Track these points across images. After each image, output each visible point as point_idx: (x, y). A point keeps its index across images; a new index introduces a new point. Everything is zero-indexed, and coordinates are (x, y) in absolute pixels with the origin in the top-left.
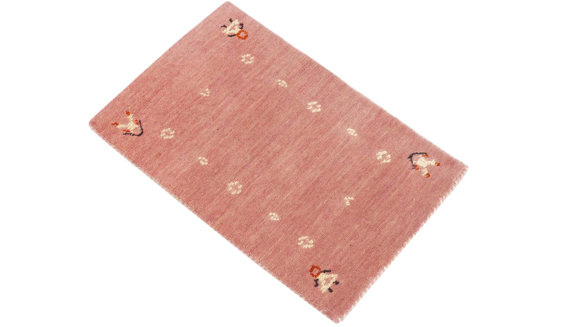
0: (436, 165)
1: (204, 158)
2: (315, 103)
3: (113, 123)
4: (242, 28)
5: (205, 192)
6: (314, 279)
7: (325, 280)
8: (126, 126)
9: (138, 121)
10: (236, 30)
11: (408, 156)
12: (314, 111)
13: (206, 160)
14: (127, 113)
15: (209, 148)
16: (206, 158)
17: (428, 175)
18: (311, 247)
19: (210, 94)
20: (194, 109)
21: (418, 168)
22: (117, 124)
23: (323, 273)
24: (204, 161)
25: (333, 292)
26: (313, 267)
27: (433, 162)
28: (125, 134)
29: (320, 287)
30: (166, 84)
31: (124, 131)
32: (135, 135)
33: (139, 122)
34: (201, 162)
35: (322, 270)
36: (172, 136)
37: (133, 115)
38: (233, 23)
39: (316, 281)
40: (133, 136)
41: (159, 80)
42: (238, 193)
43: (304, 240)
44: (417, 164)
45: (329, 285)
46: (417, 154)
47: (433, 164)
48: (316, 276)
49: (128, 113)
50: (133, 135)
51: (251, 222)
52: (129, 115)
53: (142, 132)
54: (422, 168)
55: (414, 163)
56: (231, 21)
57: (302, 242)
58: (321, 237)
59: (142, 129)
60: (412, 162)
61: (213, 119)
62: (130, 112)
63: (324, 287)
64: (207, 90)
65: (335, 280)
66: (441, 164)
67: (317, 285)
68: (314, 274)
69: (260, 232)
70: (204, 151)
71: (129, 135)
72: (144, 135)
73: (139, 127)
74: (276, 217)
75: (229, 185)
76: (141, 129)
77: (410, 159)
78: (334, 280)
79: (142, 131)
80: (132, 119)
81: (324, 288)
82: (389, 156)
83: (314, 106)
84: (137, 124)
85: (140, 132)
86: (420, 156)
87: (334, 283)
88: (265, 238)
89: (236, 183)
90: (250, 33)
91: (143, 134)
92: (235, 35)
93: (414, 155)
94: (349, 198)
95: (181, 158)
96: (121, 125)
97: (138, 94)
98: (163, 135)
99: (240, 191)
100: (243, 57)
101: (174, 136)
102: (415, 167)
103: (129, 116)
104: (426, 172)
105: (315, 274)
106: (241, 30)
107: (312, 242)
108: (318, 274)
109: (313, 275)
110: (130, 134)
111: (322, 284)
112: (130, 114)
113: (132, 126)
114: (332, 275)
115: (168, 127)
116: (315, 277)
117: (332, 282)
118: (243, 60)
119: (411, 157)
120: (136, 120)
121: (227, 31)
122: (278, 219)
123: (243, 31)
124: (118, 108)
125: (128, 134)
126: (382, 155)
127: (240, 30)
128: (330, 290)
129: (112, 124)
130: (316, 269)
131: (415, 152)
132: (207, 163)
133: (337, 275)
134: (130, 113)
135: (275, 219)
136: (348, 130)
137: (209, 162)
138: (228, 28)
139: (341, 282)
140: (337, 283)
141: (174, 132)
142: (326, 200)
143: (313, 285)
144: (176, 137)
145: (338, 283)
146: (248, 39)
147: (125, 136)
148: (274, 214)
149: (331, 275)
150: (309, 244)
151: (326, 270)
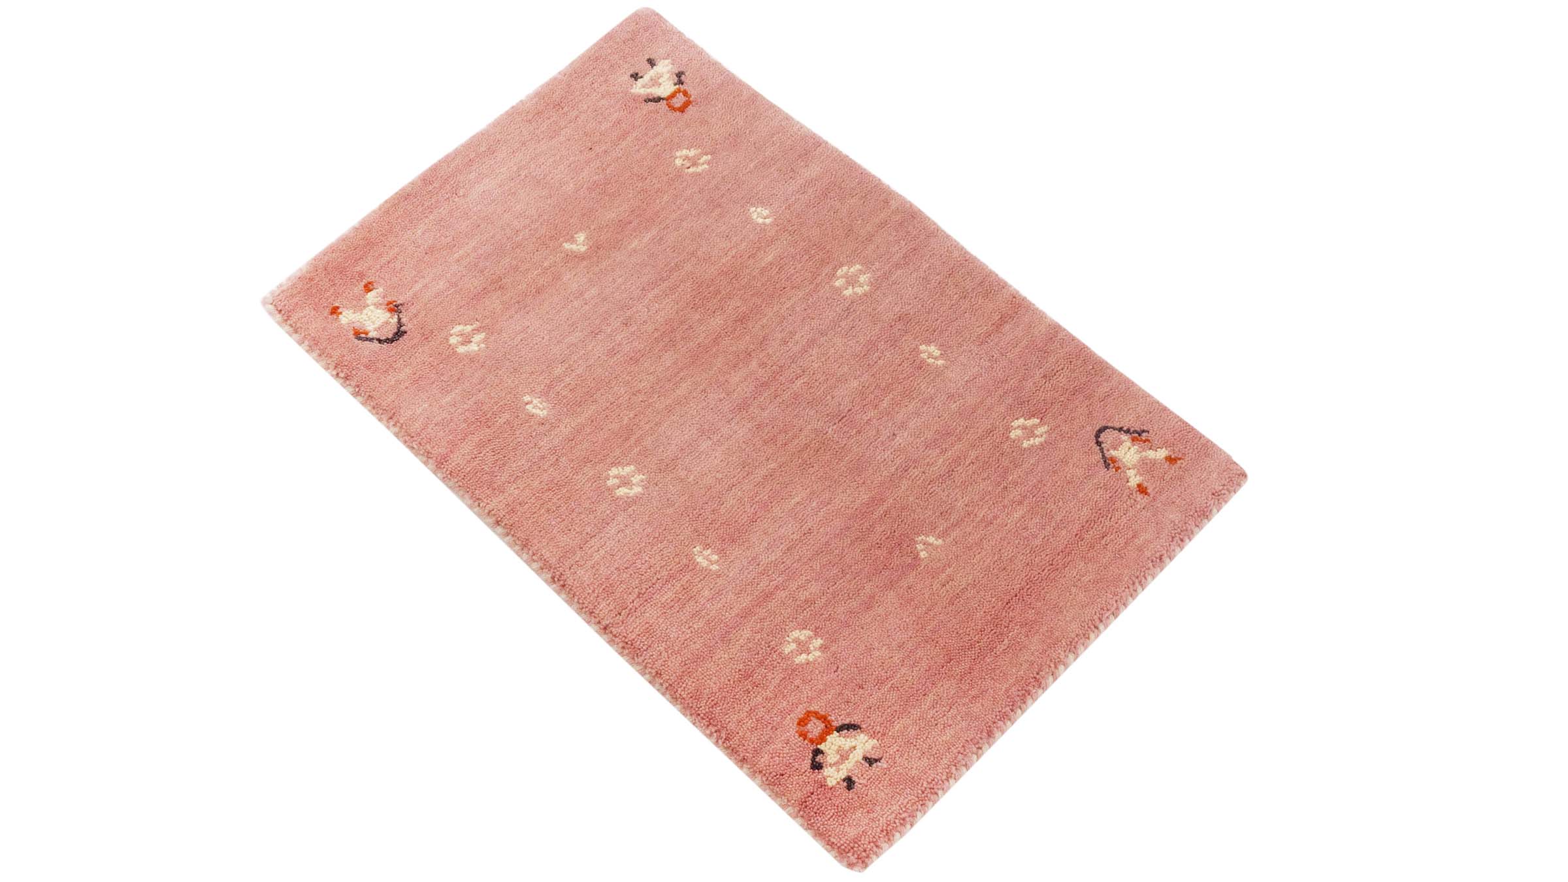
0: (340, 310)
1: (931, 361)
2: (622, 492)
3: (1179, 462)
4: (818, 752)
5: (927, 273)
7: (660, 84)
8: (1144, 453)
10: (835, 748)
11: (405, 337)
12: (629, 469)
13: (924, 356)
14: (1146, 488)
15: (918, 387)
16: (923, 361)
17: (368, 288)
18: (682, 151)
19: (916, 543)
20: (961, 498)
21: (388, 305)
22: (1171, 460)
23: (662, 97)
24: (930, 356)
25: (647, 57)
26: (682, 109)
27: (347, 317)
28: (1143, 431)
29: (673, 70)
30: (1044, 570)
31: (1148, 440)
32: (1117, 429)
33: (1109, 465)
34: (937, 353)
35: (665, 101)
36: (1016, 423)
37: (1129, 484)
38: (843, 774)
39: (681, 82)
40: (1121, 426)
42: (845, 269)
43: (695, 164)
44: (388, 315)
45: (652, 73)
46: (381, 339)
47: (347, 312)
48: (679, 91)
49: (1142, 489)
50: (1120, 429)
51: (817, 202)
52: (1139, 486)
53: (1097, 436)
54: (377, 305)
55: (396, 316)
56: (849, 782)
57: (701, 161)
58: (655, 172)
59: (1099, 443)
60: (399, 319)
61: (906, 466)
62: (1138, 493)
63: (665, 70)
64: (923, 555)
65: (637, 82)
66: (327, 311)
67: (679, 75)
68: (683, 96)
69: (795, 183)
70: (932, 378)
71: (1132, 429)
72: (1090, 431)
73: (1108, 450)
74: (756, 213)
75: (867, 288)
76: (1100, 446)
77: (403, 328)
78: (640, 82)
79: (1100, 440)
80: (1131, 473)
81: (664, 68)
82: (453, 340)
83: (625, 482)
84: (1113, 460)
85: (1102, 435)
86: (372, 334)
87: (641, 77)
88: (785, 170)
89: (848, 292)
90: (792, 731)
91: (1096, 430)
92: (839, 729)
93: (389, 337)
94: (574, 247)
95: (990, 364)
96: (1157, 458)
97: (1121, 540)
98: (1042, 428)
99: (839, 273)
100: (818, 654)
101: (1013, 424)
102: (394, 308)
103: (1138, 482)
104: (370, 295)
105: (680, 96)
106: (819, 746)
107: (678, 162)
108: (673, 96)
109: (685, 93)
110: (1128, 431)
111: (666, 76)
112: (1136, 486)
113: (1128, 453)
114: (643, 91)
115: (1031, 449)
116: (682, 90)
117: (647, 78)
118: (818, 642)
119: (399, 334)
120: (1117, 469)
121: (862, 744)
122: (752, 209)
123: (812, 741)
124: (1173, 502)
125: (1135, 432)
126: (472, 344)
127: (822, 747)
128: (652, 63)
129: (1180, 459)
130: (677, 105)
131: (385, 346)
132: (923, 347)
133: (633, 91)
134: (1138, 489)
135: (759, 209)
136: (545, 412)
137: (916, 350)
138: (857, 756)
139: (627, 77)
140: (635, 76)
141: (1013, 435)
142: (631, 247)
144: (1005, 421)
145: (632, 76)
146: (800, 712)
147: (1142, 427)
148: (760, 221)
149: (644, 91)
150: (687, 158)
151: (656, 102)
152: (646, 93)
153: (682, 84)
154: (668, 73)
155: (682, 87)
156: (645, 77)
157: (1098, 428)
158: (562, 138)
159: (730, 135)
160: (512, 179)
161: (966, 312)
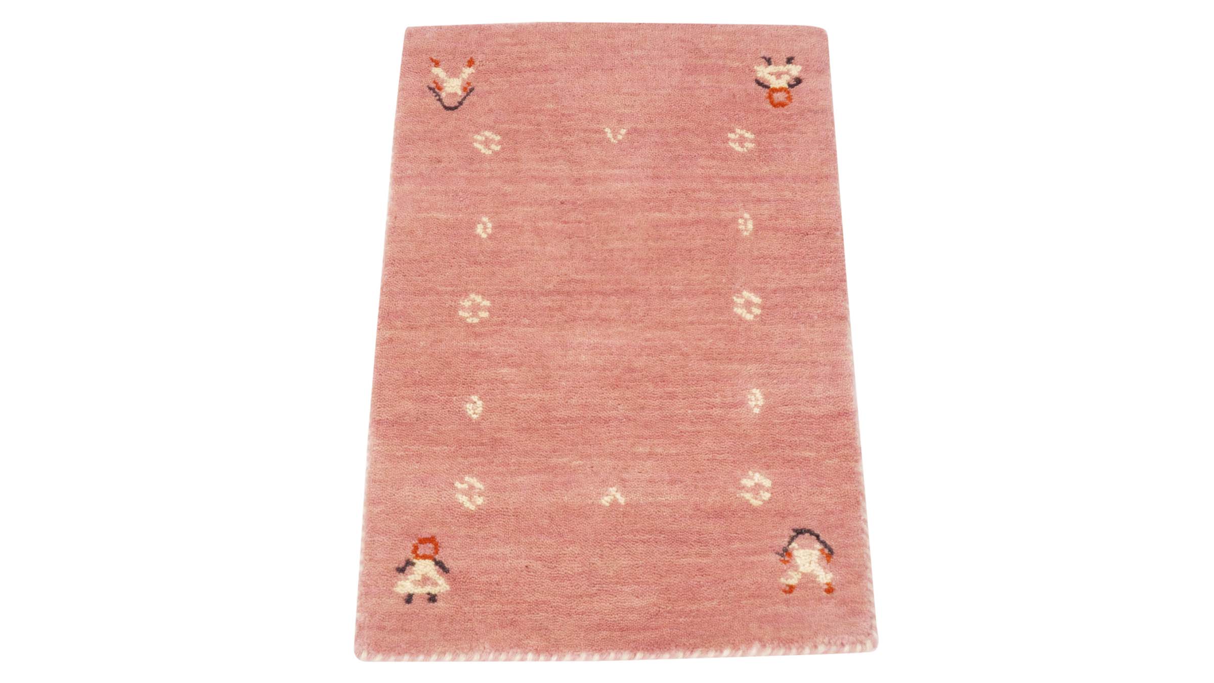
0: (826, 587)
1: (490, 225)
2: (756, 300)
3: (434, 58)
4: (791, 86)
5: (426, 273)
6: (410, 557)
7: (424, 574)
8: (446, 78)
9: (470, 87)
10: (780, 81)
11: (797, 527)
12: (739, 311)
13: (489, 231)
14: (469, 62)
15: (515, 217)
16: (494, 228)
17: (791, 589)
18: (468, 507)
19: (619, 141)
20: (568, 141)
21: (788, 561)
22: (437, 64)
23: (434, 563)
24: (485, 228)
25: (408, 606)
26: (432, 540)
27: (824, 577)
28: (430, 89)
31: (434, 82)
32: (441, 102)
33: (470, 89)
34: (480, 226)
35: (437, 557)
36: (488, 152)
37: (474, 71)
38: (790, 66)
39: (409, 563)
40: (437, 102)
41: (571, 54)
42: (469, 321)
43: (472, 487)
44: (795, 553)
45: (418, 590)
46: (816, 538)
47: (822, 581)
48: (417, 556)
49: (471, 63)
50: (440, 100)
52: (470, 66)
53: (456, 108)
54: (796, 568)
55: (790, 547)
56: (790, 61)
57: (465, 486)
59: (461, 103)
60: (790, 543)
61: (577, 181)
62: (475, 63)
63: (407, 583)
64: (623, 131)
65: (436, 592)
66: (835, 594)
67: (401, 570)
68: (420, 550)
69: (427, 409)
70: (502, 215)
71: (434, 94)
72: (454, 114)
73: (461, 96)
74: (476, 411)
75: (472, 296)
76: (461, 101)
77: (794, 534)
78: (434, 590)
79: (458, 104)
80: (465, 76)
81: (405, 586)
82: (767, 496)
83: (748, 305)
84: (465, 89)
85: (453, 105)
86: (818, 546)
87: (429, 594)
88: (422, 423)
89: (487, 303)
90: (794, 105)
91: (453, 111)
92: (767, 87)
93: (809, 534)
94: (618, 496)
96: (442, 70)
97: (516, 48)
98: (478, 138)
99: (476, 320)
100: (738, 131)
101: (491, 153)
102: (786, 554)
103: (468, 68)
104: (793, 581)
105: (420, 552)
106: (788, 87)
107: (479, 500)
108: (425, 557)
109: (415, 550)
110: (438, 95)
111: (412, 577)
112: (472, 67)
113: (453, 86)
115: (498, 133)
116: (414, 555)
117: (427, 589)
118: (731, 136)
119: (799, 532)
120: (469, 84)
121: (764, 72)
122: (475, 416)
123: (788, 92)
124: (466, 42)
125: (434, 92)
126: (756, 481)
127: (786, 86)
128: (409, 599)
129: (432, 59)
130: (431, 545)
131: (817, 532)
132: (484, 236)
133: (448, 588)
134: (473, 65)
135: (470, 412)
136: (754, 391)
137: (490, 237)
138: (771, 68)
139: (440, 604)
140: (432, 598)
141: (498, 148)
142: (581, 462)
143: (397, 565)
144: (492, 158)
145: (434, 601)
146: (780, 110)
148: (480, 403)
149: (440, 580)
150: (471, 498)
151: (442, 563)
152: (441, 577)
153: (408, 560)
154: (408, 579)
155: (411, 556)
156: (427, 591)
157: (450, 111)
158: (537, 595)
159: (425, 486)
160: (606, 591)
161: (435, 233)
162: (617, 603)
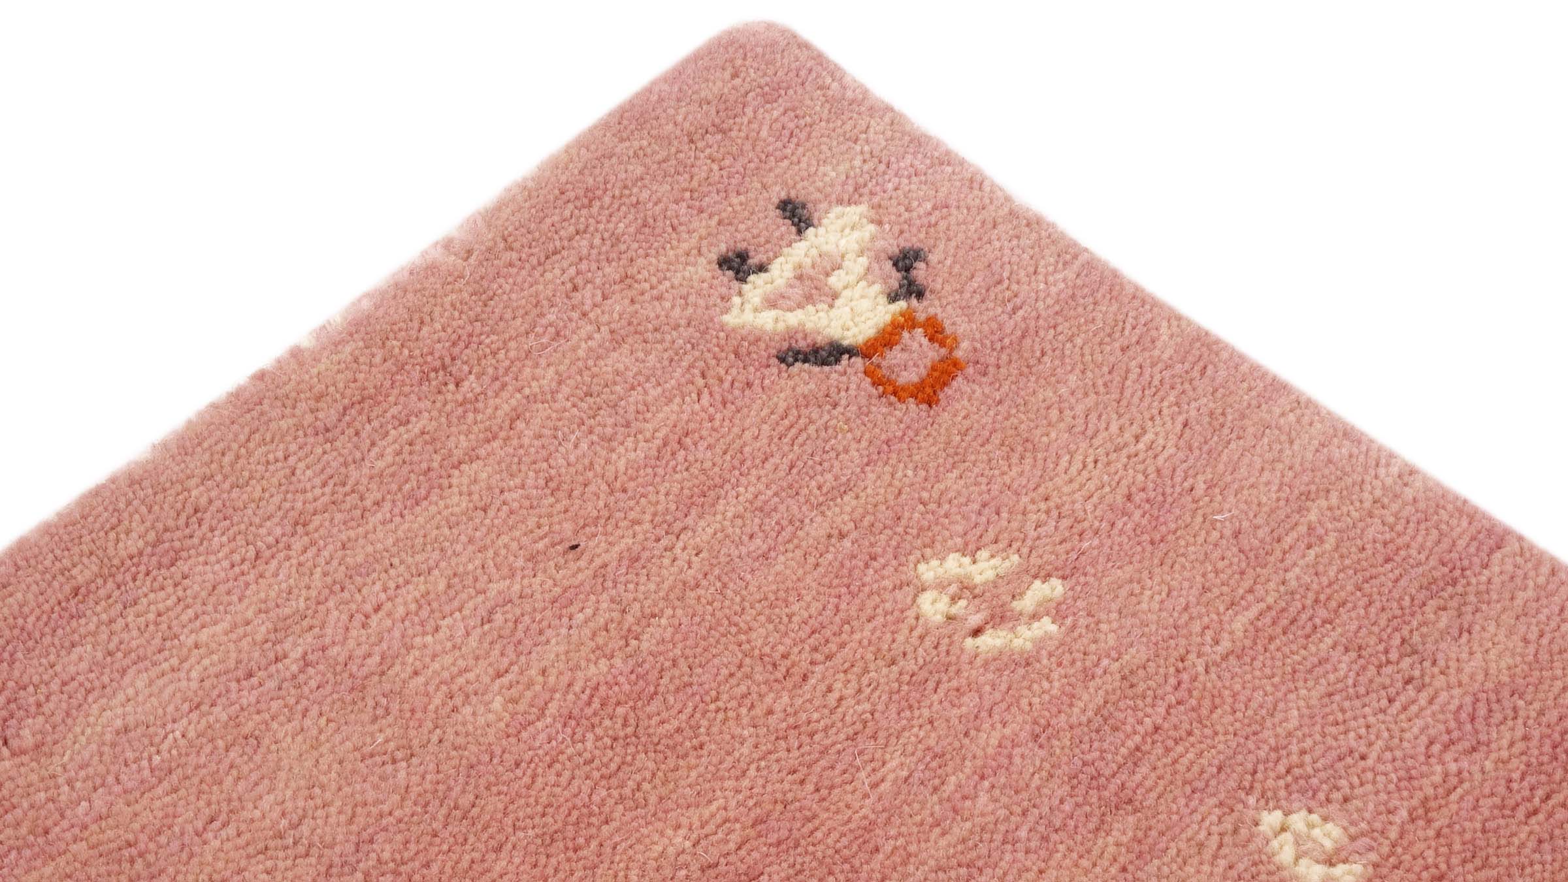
6: (925, 303)
7: (835, 296)
18: (943, 559)
23: (846, 343)
25: (778, 193)
26: (927, 392)
29: (880, 244)
35: (858, 361)
39: (912, 290)
43: (1000, 617)
45: (800, 252)
48: (908, 322)
51: (1540, 793)
57: (1027, 603)
58: (842, 645)
63: (850, 242)
65: (746, 287)
67: (905, 261)
68: (925, 341)
69: (1431, 702)
74: (1287, 836)
78: (757, 287)
81: (847, 238)
87: (762, 268)
88: (1381, 648)
105: (917, 340)
107: (933, 607)
108: (887, 339)
109: (935, 331)
111: (857, 266)
114: (768, 321)
116: (921, 317)
117: (781, 272)
122: (1271, 819)
128: (797, 215)
130: (909, 377)
133: (731, 319)
135: (1298, 820)
139: (703, 269)
140: (738, 265)
143: (933, 258)
145: (724, 262)
149: (777, 320)
150: (965, 589)
151: (824, 363)
152: (781, 327)
153: (920, 295)
154: (861, 253)
155: (922, 309)
156: (775, 268)
158: (457, 503)
159: (1129, 497)
160: (250, 675)
162: (175, 661)
